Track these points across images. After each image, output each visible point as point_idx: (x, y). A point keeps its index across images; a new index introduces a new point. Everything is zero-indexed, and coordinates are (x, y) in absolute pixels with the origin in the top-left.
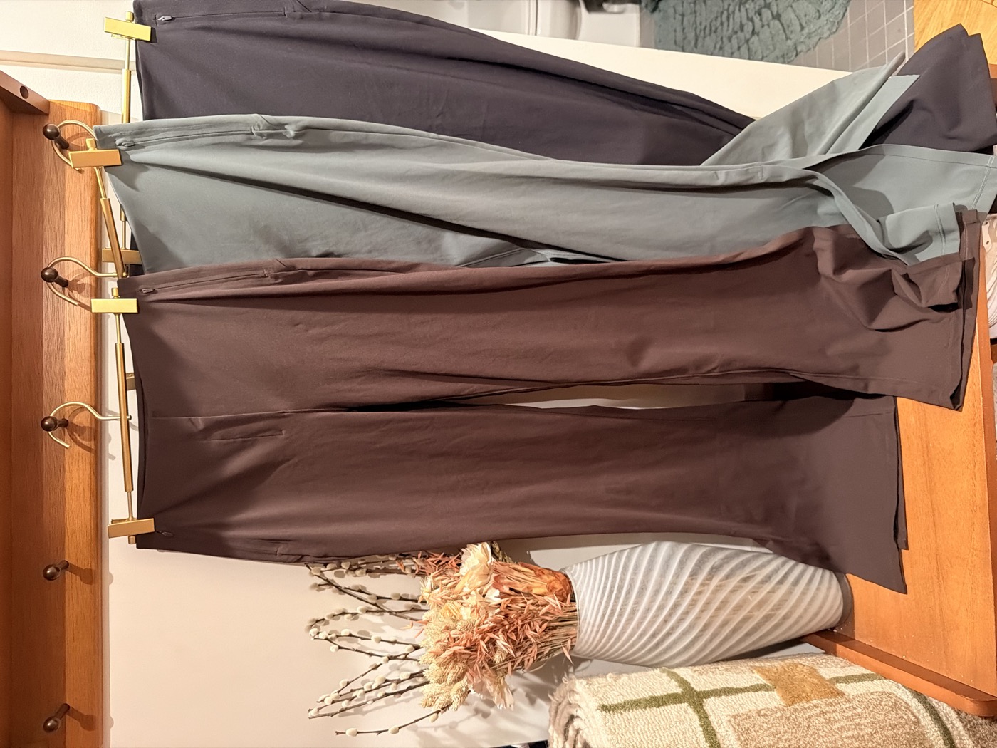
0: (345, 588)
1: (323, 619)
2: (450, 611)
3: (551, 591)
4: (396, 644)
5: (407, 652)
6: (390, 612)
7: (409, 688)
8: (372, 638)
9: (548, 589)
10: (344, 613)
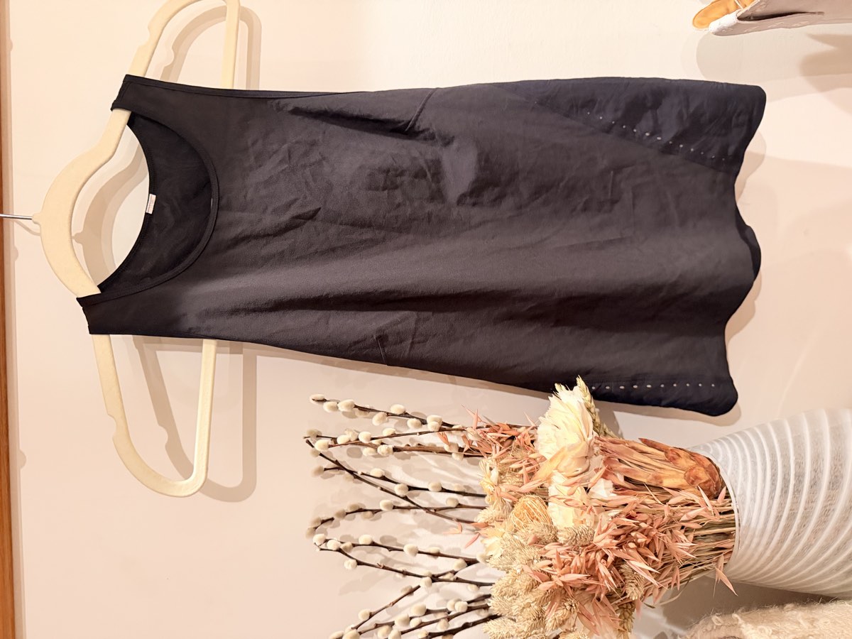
0: (363, 474)
1: (332, 519)
2: (528, 510)
3: (692, 483)
4: (439, 557)
5: (456, 570)
6: (428, 510)
7: (466, 626)
8: (405, 549)
9: (688, 479)
10: (360, 510)
